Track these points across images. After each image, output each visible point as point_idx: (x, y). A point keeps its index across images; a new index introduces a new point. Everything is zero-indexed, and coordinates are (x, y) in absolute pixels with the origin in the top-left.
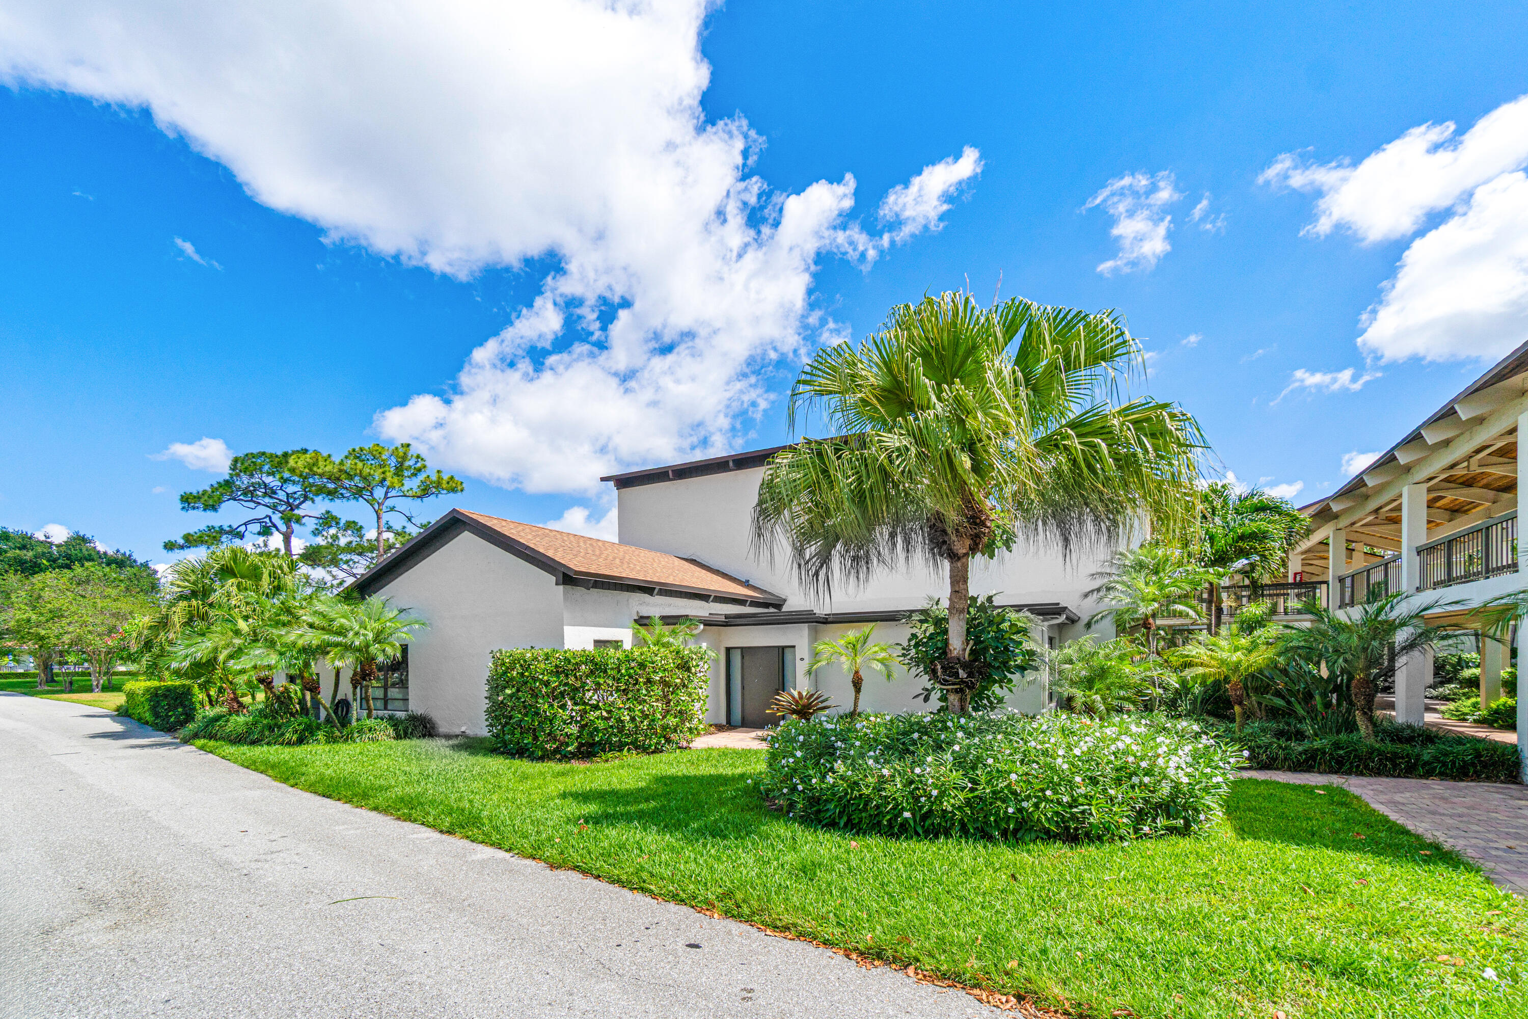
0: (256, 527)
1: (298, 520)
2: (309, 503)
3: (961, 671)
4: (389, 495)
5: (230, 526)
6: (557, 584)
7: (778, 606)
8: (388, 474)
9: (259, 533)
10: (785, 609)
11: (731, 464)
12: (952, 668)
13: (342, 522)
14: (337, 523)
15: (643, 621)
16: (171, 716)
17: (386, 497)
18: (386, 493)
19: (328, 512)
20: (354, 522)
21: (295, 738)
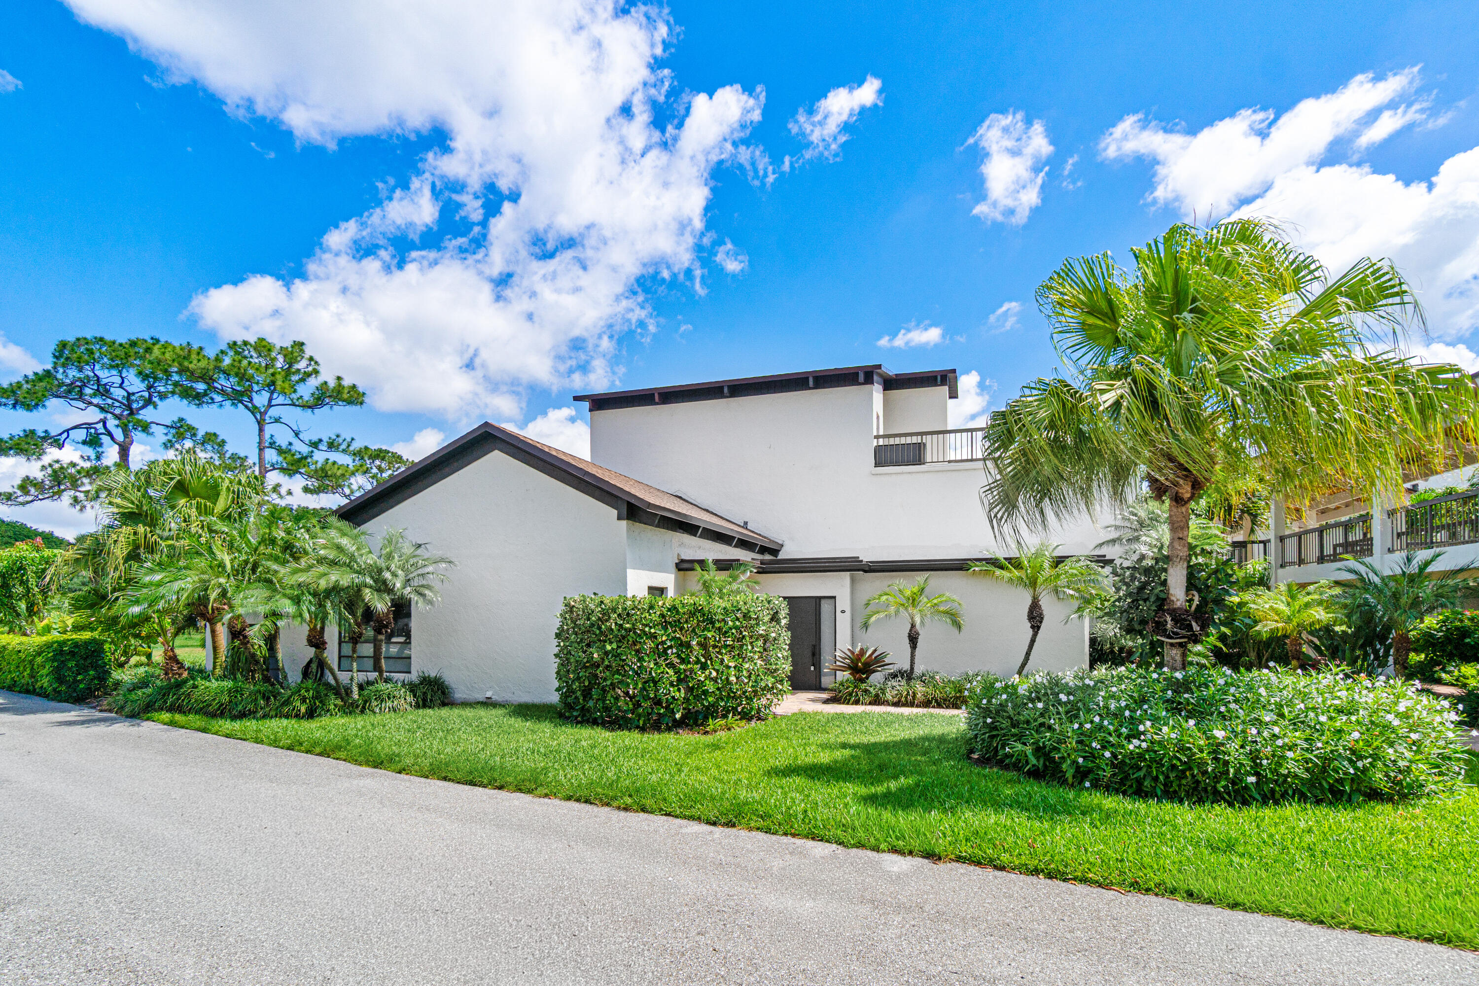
0: (81, 434)
1: (145, 428)
2: (151, 407)
3: (1194, 624)
4: (274, 402)
5: (46, 431)
6: (619, 518)
7: (775, 552)
8: (278, 376)
9: (84, 443)
10: (782, 556)
11: (726, 390)
12: (1185, 620)
13: (201, 434)
14: (194, 435)
15: (683, 566)
16: (81, 681)
17: (270, 405)
18: (270, 400)
19: (181, 420)
20: (215, 434)
21: (303, 709)
